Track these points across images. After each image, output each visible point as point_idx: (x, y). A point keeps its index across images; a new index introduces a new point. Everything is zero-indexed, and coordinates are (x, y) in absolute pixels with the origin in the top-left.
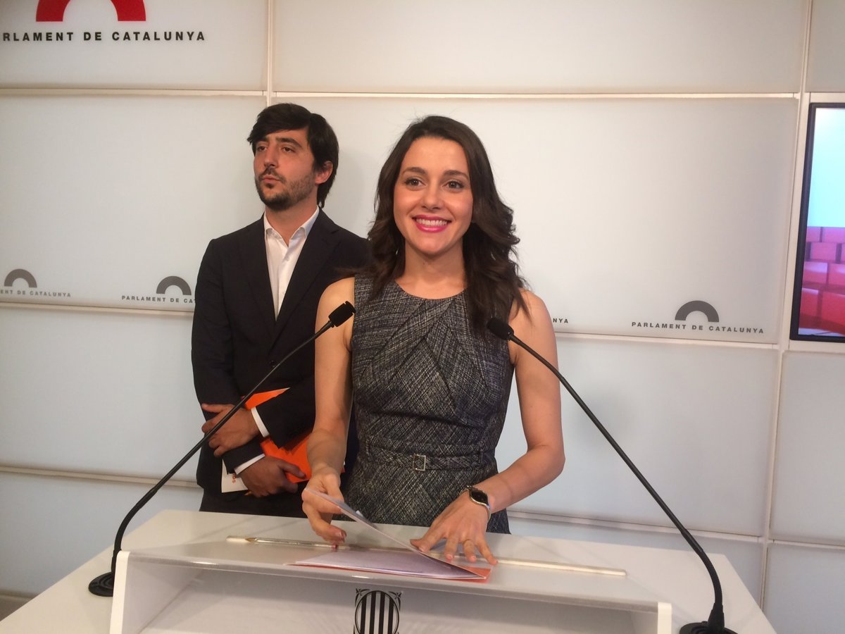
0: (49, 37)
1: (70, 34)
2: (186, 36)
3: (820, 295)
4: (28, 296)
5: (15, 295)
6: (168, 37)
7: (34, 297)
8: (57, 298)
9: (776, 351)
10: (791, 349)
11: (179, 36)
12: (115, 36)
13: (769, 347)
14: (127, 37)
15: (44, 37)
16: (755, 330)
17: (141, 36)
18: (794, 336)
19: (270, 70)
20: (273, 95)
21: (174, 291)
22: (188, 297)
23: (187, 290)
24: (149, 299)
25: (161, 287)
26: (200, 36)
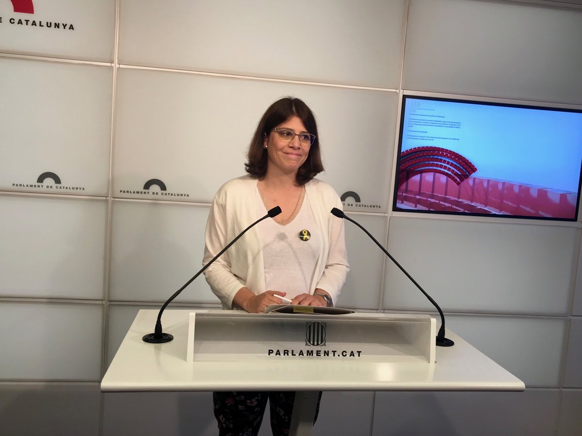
2: (61, 26)
6: (49, 25)
9: (386, 217)
10: (393, 215)
11: (57, 26)
12: (12, 21)
13: (383, 215)
14: (20, 22)
16: (377, 206)
17: (30, 23)
18: (395, 209)
19: (116, 51)
20: (117, 66)
21: (49, 181)
22: (59, 185)
23: (57, 180)
24: (31, 186)
25: (41, 179)
26: (71, 27)
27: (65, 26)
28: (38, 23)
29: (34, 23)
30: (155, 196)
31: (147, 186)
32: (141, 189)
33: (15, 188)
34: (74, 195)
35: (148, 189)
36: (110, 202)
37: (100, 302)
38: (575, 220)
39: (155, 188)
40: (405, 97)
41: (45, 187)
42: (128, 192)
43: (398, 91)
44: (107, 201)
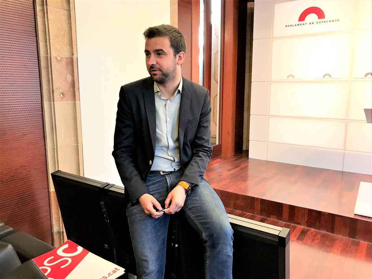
4: (292, 80)
6: (330, 21)
7: (294, 80)
8: (299, 80)
12: (317, 23)
21: (327, 77)
22: (330, 78)
23: (330, 76)
24: (321, 79)
25: (324, 76)
26: (338, 20)
27: (336, 21)
28: (326, 22)
29: (325, 22)
30: (369, 79)
32: (363, 76)
33: (315, 80)
35: (366, 76)
37: (344, 120)
39: (369, 76)
41: (325, 79)
42: (358, 78)
44: (349, 82)
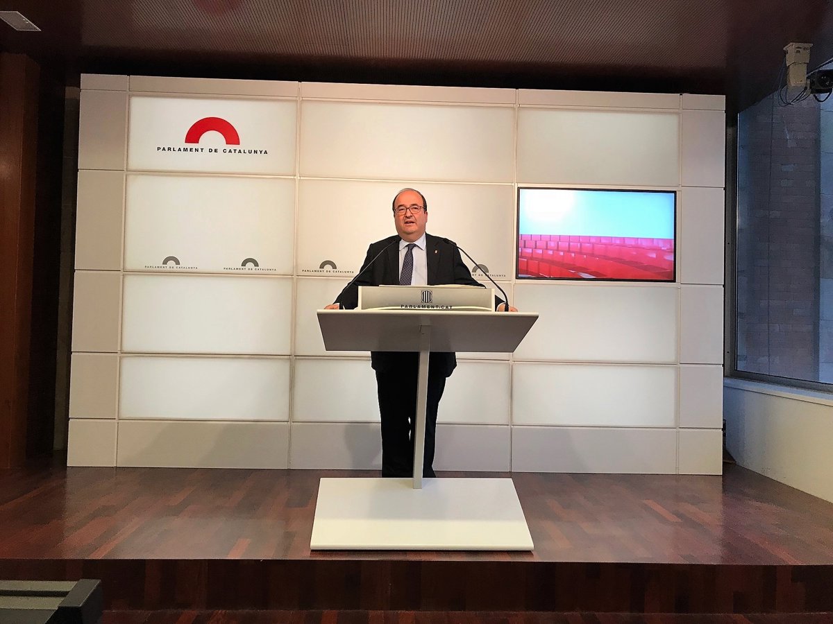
0: (191, 150)
1: (202, 149)
2: (259, 152)
3: (527, 262)
4: (175, 269)
5: (168, 269)
6: (250, 152)
7: (179, 270)
8: (190, 270)
9: (511, 284)
10: (516, 282)
11: (256, 152)
12: (224, 151)
13: (509, 282)
14: (230, 151)
15: (189, 150)
16: (502, 276)
17: (237, 151)
18: (517, 278)
19: (297, 165)
20: (299, 178)
21: (250, 265)
22: (257, 268)
23: (256, 264)
24: (237, 269)
25: (244, 264)
26: (266, 152)
27: (261, 152)
28: (242, 151)
29: (240, 152)
30: (328, 274)
31: (322, 266)
33: (225, 271)
34: (267, 275)
35: (323, 268)
36: (295, 280)
37: (289, 357)
38: (674, 281)
39: (328, 267)
40: (519, 189)
41: (247, 269)
42: (308, 271)
43: (513, 184)
44: (293, 278)
